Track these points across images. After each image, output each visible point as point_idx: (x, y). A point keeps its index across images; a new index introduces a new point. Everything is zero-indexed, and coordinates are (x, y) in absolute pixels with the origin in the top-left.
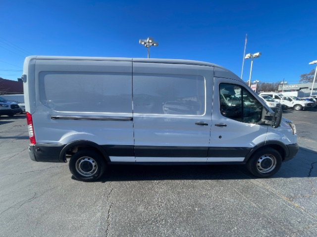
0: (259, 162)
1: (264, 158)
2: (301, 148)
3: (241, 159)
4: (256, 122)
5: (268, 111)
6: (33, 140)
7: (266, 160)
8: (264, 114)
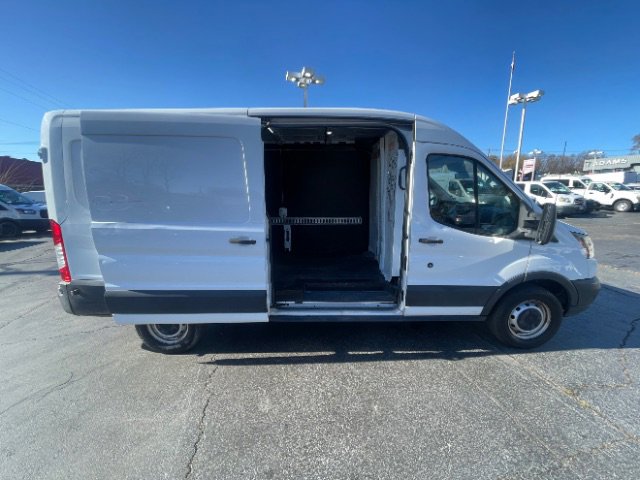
0: (513, 317)
1: (523, 308)
2: (606, 287)
3: (476, 311)
4: (508, 233)
5: (530, 210)
6: (65, 273)
7: (527, 313)
8: (524, 216)
